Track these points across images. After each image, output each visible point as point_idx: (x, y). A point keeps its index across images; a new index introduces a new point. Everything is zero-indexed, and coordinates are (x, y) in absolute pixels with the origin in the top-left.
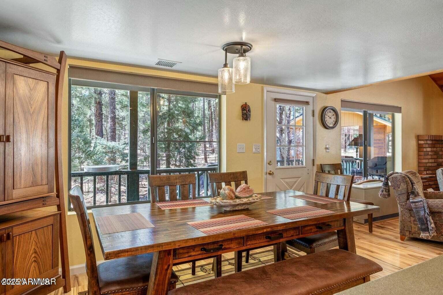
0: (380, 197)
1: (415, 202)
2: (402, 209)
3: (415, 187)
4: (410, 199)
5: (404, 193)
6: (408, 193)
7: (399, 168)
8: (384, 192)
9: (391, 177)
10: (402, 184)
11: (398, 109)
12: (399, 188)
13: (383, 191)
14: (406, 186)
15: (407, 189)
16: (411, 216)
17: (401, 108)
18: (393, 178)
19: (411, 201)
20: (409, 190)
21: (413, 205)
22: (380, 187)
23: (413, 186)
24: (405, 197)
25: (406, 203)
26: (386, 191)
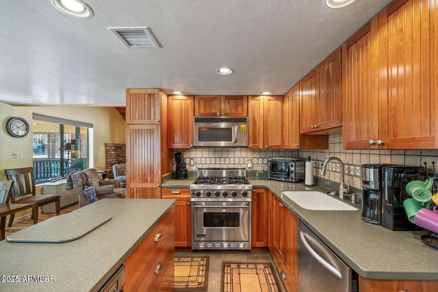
0: (65, 190)
1: (87, 191)
2: (80, 197)
3: (89, 180)
4: (85, 188)
5: (81, 185)
6: (84, 185)
7: (91, 166)
8: (68, 187)
9: (72, 175)
10: (79, 179)
11: (91, 126)
12: (77, 182)
13: (66, 186)
14: (82, 180)
15: (83, 182)
16: (86, 200)
17: (92, 124)
18: (73, 175)
19: (85, 190)
20: (84, 182)
21: (86, 193)
22: (65, 184)
23: (87, 179)
24: (81, 187)
25: (82, 192)
26: (69, 186)
